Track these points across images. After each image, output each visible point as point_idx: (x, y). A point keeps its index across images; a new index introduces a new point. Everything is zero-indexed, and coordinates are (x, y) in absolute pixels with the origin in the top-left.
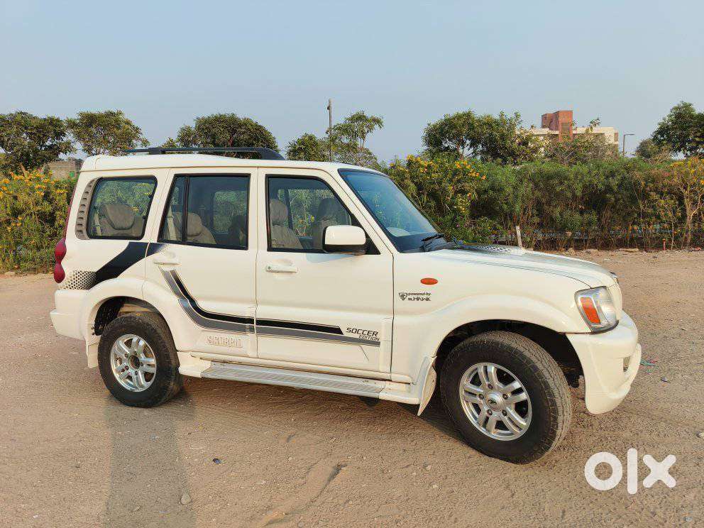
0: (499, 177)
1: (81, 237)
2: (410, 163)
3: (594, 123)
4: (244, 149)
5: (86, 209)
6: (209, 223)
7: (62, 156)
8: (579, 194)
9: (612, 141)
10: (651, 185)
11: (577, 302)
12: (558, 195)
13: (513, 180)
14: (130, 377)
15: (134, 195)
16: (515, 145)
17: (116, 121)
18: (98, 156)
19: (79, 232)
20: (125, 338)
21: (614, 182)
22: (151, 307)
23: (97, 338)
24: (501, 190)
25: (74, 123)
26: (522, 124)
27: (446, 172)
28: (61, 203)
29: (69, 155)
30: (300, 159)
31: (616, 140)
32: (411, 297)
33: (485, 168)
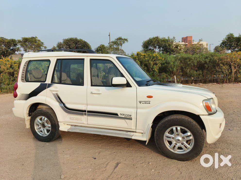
0: (168, 59)
1: (23, 82)
2: (138, 54)
3: (201, 40)
4: (80, 50)
5: (25, 72)
6: (69, 76)
7: (16, 52)
8: (196, 64)
9: (205, 46)
10: (220, 61)
11: (203, 104)
12: (188, 65)
13: (173, 60)
14: (41, 131)
15: (42, 66)
16: (173, 48)
17: (35, 40)
18: (29, 52)
19: (22, 80)
20: (40, 117)
21: (208, 60)
22: (49, 106)
23: (30, 118)
24: (169, 63)
25: (20, 41)
26: (176, 41)
27: (150, 57)
28: (16, 69)
29: (19, 52)
30: (100, 53)
31: (207, 46)
32: (143, 102)
33: (164, 56)
